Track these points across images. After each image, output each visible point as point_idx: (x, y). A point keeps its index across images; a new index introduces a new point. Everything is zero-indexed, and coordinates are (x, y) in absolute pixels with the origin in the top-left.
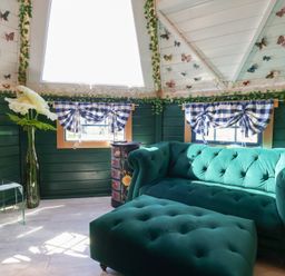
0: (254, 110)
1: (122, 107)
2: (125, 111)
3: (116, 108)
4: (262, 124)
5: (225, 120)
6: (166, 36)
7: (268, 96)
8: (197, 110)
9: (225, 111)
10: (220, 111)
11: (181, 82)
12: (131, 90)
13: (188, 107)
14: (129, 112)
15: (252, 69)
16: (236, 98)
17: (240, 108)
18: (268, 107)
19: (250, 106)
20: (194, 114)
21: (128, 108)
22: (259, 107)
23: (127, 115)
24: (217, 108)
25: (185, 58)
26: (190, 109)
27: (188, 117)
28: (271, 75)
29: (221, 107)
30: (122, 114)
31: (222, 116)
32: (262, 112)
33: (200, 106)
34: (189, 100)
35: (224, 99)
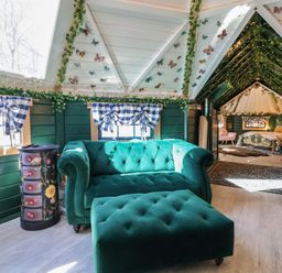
0: (148, 111)
1: (18, 102)
2: (22, 107)
3: (10, 102)
4: (155, 122)
5: (128, 119)
6: (86, 32)
7: (157, 101)
8: (103, 109)
9: (128, 112)
10: (124, 112)
11: (86, 80)
12: (28, 80)
13: (95, 105)
14: (27, 108)
15: (148, 80)
16: (136, 101)
17: (139, 109)
18: (158, 109)
19: (146, 108)
20: (101, 112)
21: (25, 103)
22: (152, 109)
23: (23, 112)
24: (121, 108)
25: (98, 58)
26: (97, 108)
27: (95, 116)
28: (157, 87)
29: (125, 107)
30: (17, 111)
31: (126, 115)
32: (154, 113)
33: (106, 106)
34: (95, 99)
35: (126, 101)
